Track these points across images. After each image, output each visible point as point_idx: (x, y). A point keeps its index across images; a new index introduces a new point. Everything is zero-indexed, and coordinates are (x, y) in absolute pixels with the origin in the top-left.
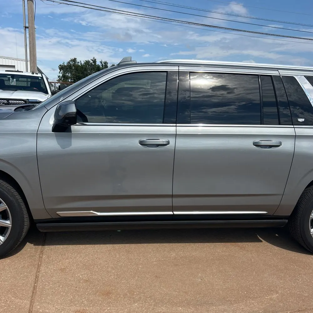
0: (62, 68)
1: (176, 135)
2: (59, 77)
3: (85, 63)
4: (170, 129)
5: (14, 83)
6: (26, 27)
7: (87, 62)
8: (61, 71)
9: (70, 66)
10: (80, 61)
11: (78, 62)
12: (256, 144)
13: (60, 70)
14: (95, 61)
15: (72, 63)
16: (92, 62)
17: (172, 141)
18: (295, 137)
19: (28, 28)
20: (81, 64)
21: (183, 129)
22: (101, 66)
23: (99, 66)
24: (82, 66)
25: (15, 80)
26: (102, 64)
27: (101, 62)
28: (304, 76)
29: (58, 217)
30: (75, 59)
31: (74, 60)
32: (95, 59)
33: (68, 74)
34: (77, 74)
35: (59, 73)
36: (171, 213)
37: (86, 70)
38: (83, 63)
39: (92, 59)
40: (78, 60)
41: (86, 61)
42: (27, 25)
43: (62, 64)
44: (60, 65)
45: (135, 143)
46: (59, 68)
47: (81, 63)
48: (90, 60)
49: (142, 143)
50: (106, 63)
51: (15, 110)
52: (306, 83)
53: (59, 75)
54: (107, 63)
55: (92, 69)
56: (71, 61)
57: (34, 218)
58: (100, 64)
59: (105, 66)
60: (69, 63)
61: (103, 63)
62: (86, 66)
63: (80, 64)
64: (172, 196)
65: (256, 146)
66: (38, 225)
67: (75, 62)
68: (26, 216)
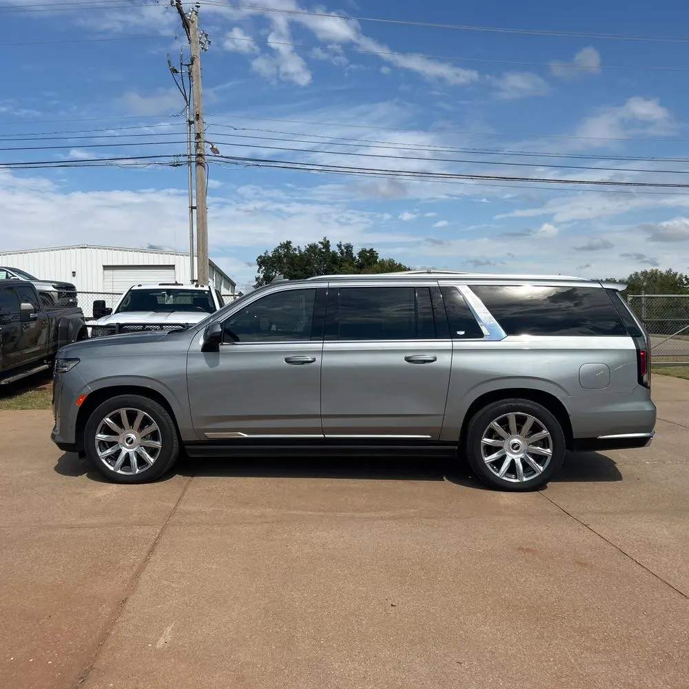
0: (263, 262)
1: (322, 352)
2: (257, 279)
3: (308, 250)
4: (316, 345)
5: (170, 301)
6: (192, 208)
7: (312, 248)
8: (260, 267)
9: (280, 257)
10: (299, 247)
11: (295, 249)
12: (408, 359)
13: (259, 265)
14: (326, 245)
15: (282, 252)
16: (321, 246)
17: (318, 358)
18: (452, 351)
19: (195, 208)
20: (300, 253)
21: (330, 345)
22: (339, 255)
23: (334, 254)
24: (302, 257)
25: (171, 296)
26: (341, 249)
27: (339, 246)
28: (468, 286)
29: (206, 439)
30: (289, 243)
31: (287, 245)
32: (328, 241)
33: (276, 272)
34: (292, 272)
35: (258, 272)
36: (322, 436)
37: (309, 263)
38: (303, 250)
39: (322, 241)
40: (294, 245)
41: (310, 246)
42: (194, 205)
43: (263, 255)
44: (260, 257)
45: (281, 361)
46: (258, 262)
47: (300, 251)
48: (317, 243)
49: (288, 360)
50: (349, 247)
51: (168, 333)
52: (468, 292)
53: (257, 275)
54: (352, 248)
55: (321, 261)
56: (281, 247)
57: (183, 440)
58: (337, 250)
59: (346, 253)
60: (276, 251)
61: (343, 248)
62: (310, 256)
63: (297, 252)
64: (321, 416)
65: (408, 361)
66: (186, 447)
67: (288, 249)
68: (175, 438)
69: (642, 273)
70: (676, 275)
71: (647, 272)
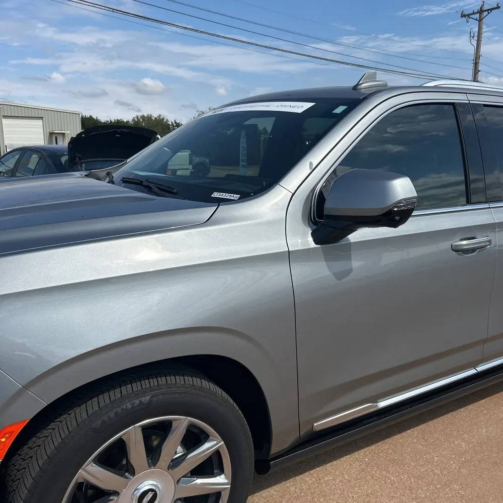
69: (141, 117)
70: (163, 119)
71: (144, 116)
